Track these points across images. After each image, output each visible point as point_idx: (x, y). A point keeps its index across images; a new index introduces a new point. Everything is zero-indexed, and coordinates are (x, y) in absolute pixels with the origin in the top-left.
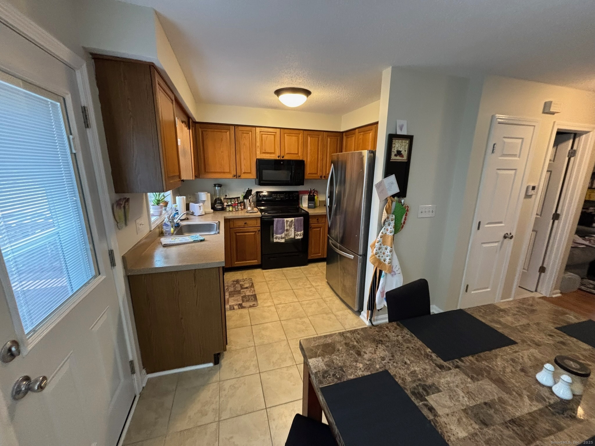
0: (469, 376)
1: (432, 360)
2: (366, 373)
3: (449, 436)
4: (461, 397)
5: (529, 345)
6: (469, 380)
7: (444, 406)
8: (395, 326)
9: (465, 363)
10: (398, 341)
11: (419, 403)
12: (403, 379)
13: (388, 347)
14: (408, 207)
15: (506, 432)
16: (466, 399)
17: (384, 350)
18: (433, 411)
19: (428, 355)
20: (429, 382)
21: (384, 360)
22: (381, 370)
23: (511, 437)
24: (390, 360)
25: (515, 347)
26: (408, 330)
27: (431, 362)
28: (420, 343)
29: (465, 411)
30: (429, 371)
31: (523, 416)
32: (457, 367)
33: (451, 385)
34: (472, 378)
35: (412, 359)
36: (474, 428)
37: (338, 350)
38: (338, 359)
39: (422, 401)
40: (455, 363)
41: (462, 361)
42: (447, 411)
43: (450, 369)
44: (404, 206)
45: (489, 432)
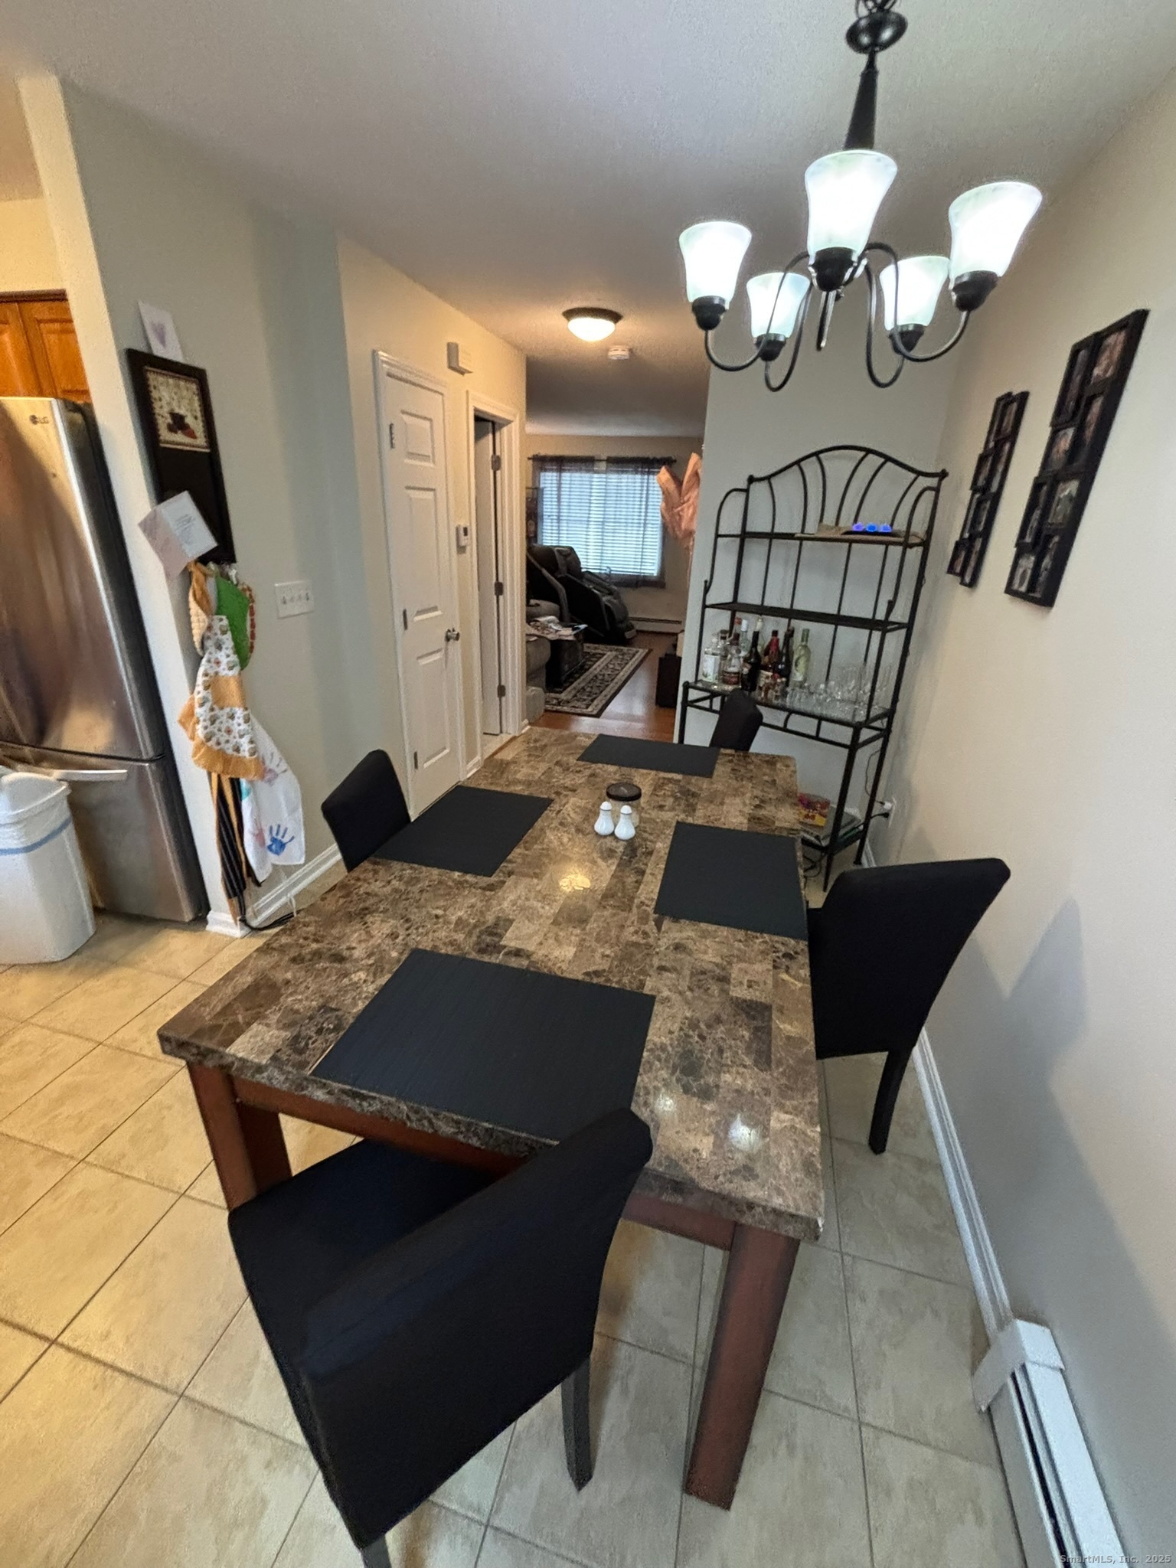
0: (532, 877)
1: (472, 885)
2: (383, 980)
3: (560, 967)
4: (540, 910)
5: (566, 796)
6: (535, 881)
7: (530, 936)
8: (370, 867)
9: (515, 862)
10: (396, 891)
11: (497, 958)
12: (451, 943)
13: (385, 911)
14: (249, 589)
15: (606, 913)
16: (547, 908)
17: (382, 921)
18: (522, 954)
19: (460, 883)
20: (490, 918)
21: (397, 937)
22: (404, 957)
23: (614, 915)
24: (407, 929)
25: (556, 807)
26: (400, 864)
27: (473, 890)
28: (435, 872)
29: (555, 923)
30: (479, 904)
31: (609, 883)
32: (510, 874)
33: (519, 902)
34: (536, 876)
35: (442, 903)
36: (576, 936)
37: (288, 982)
38: (302, 999)
39: (499, 952)
40: (504, 869)
41: (510, 862)
42: (537, 939)
43: (504, 882)
44: (240, 587)
45: (592, 925)
